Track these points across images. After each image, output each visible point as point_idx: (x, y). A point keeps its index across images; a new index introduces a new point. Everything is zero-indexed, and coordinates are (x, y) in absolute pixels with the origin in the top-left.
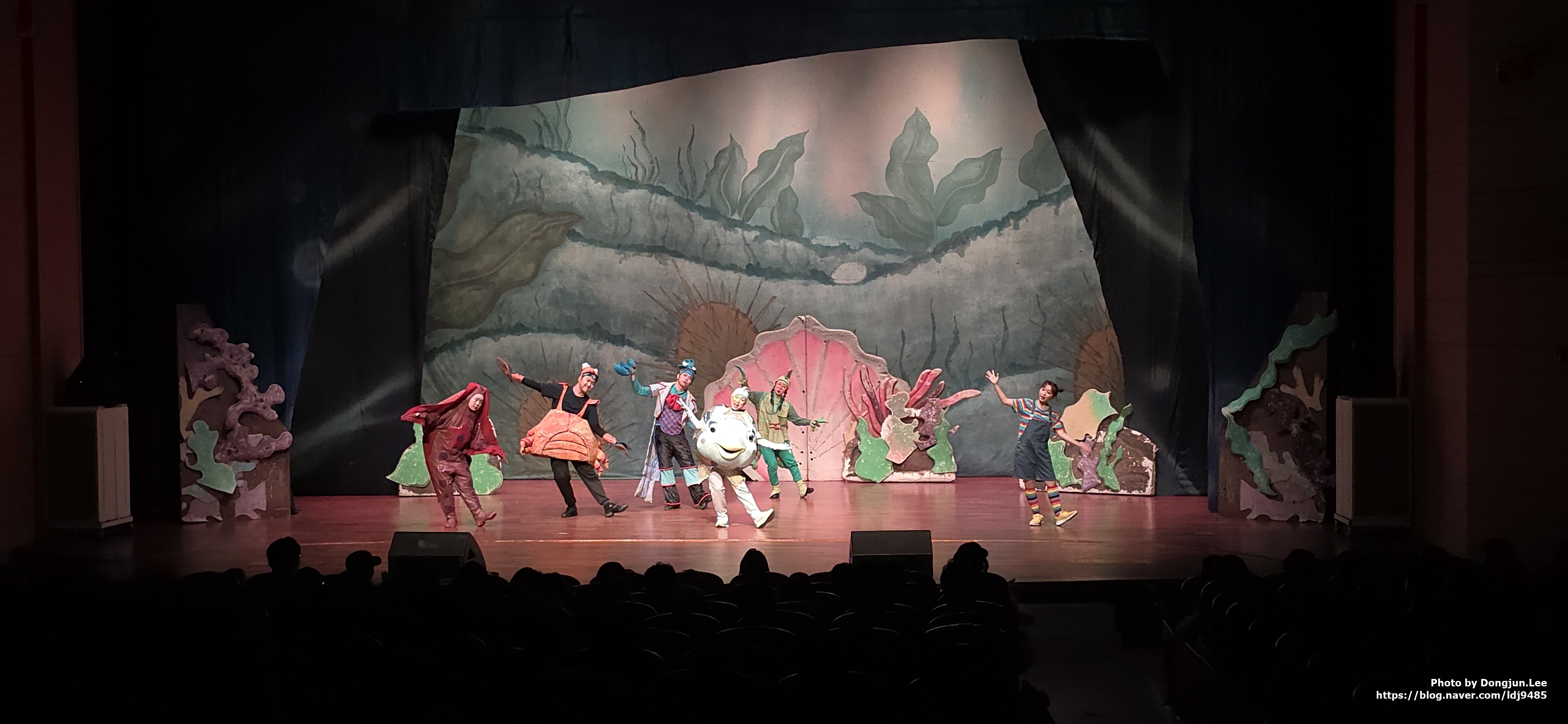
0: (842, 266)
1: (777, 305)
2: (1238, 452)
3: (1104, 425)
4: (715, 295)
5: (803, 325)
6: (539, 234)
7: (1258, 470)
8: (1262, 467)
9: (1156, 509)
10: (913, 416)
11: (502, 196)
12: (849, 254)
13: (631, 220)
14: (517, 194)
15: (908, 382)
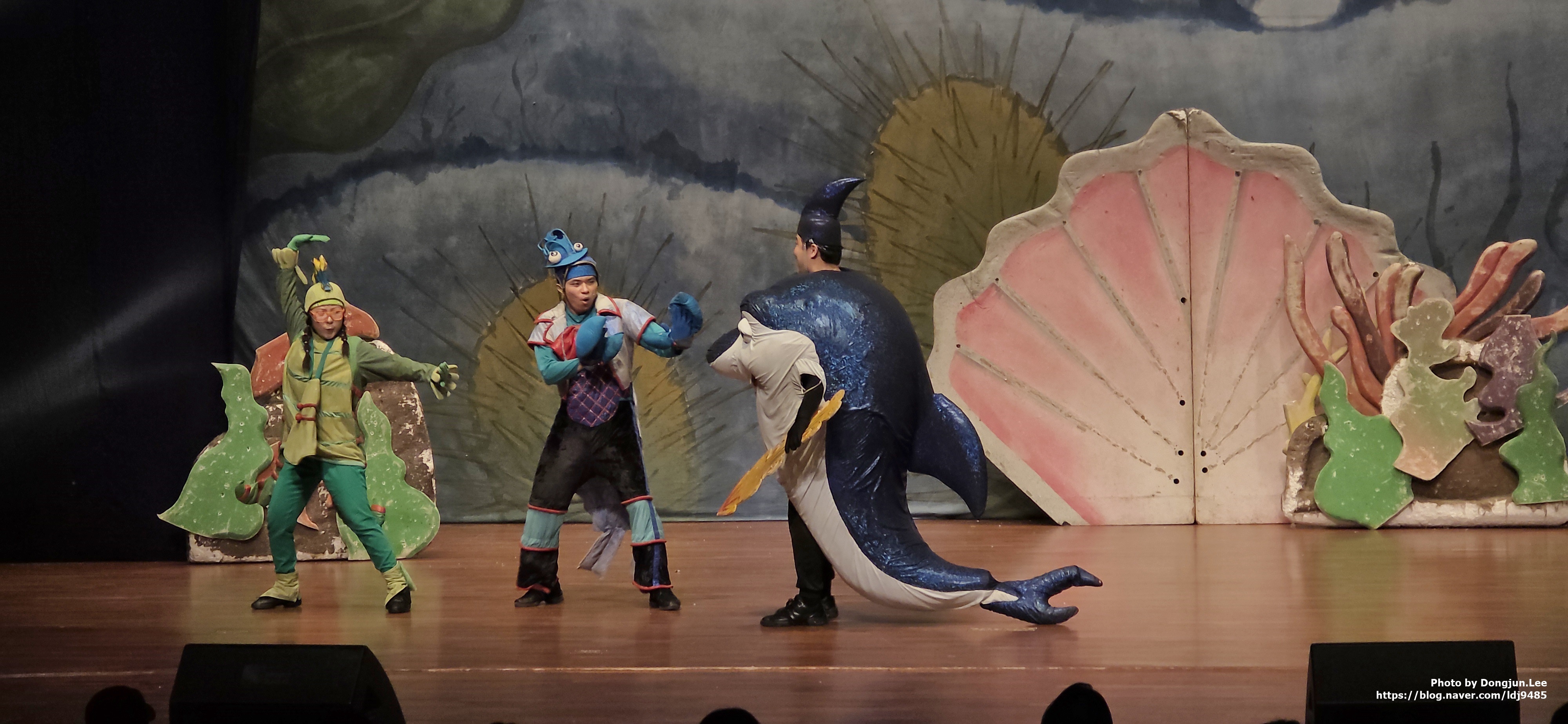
4: (959, 59)
5: (1181, 133)
10: (1463, 358)
15: (1450, 275)
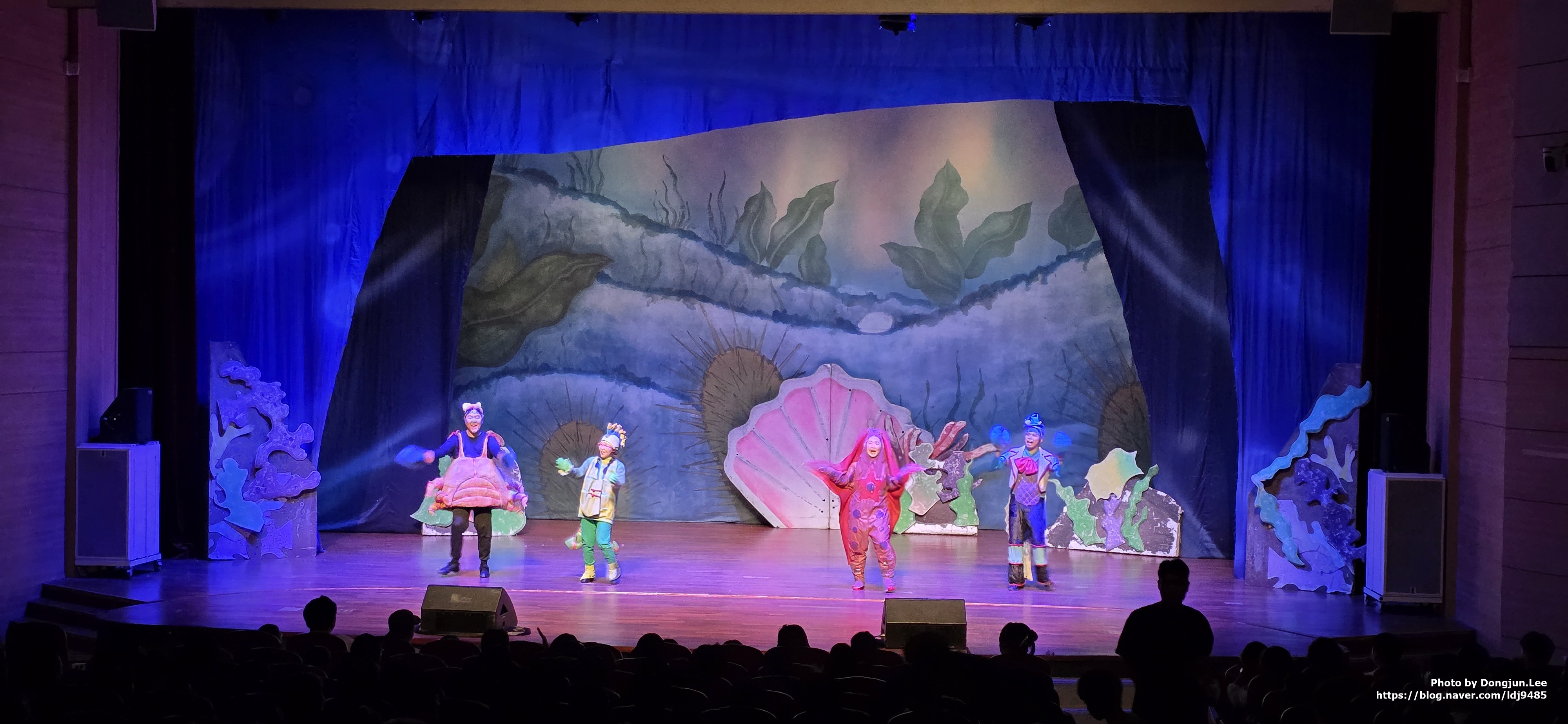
0: (870, 316)
1: (802, 353)
2: (1265, 519)
3: (1129, 485)
4: (741, 340)
5: (829, 374)
6: (567, 275)
7: (1287, 539)
8: (1290, 535)
11: (532, 236)
12: (876, 302)
13: (661, 264)
14: (548, 235)
15: (932, 434)
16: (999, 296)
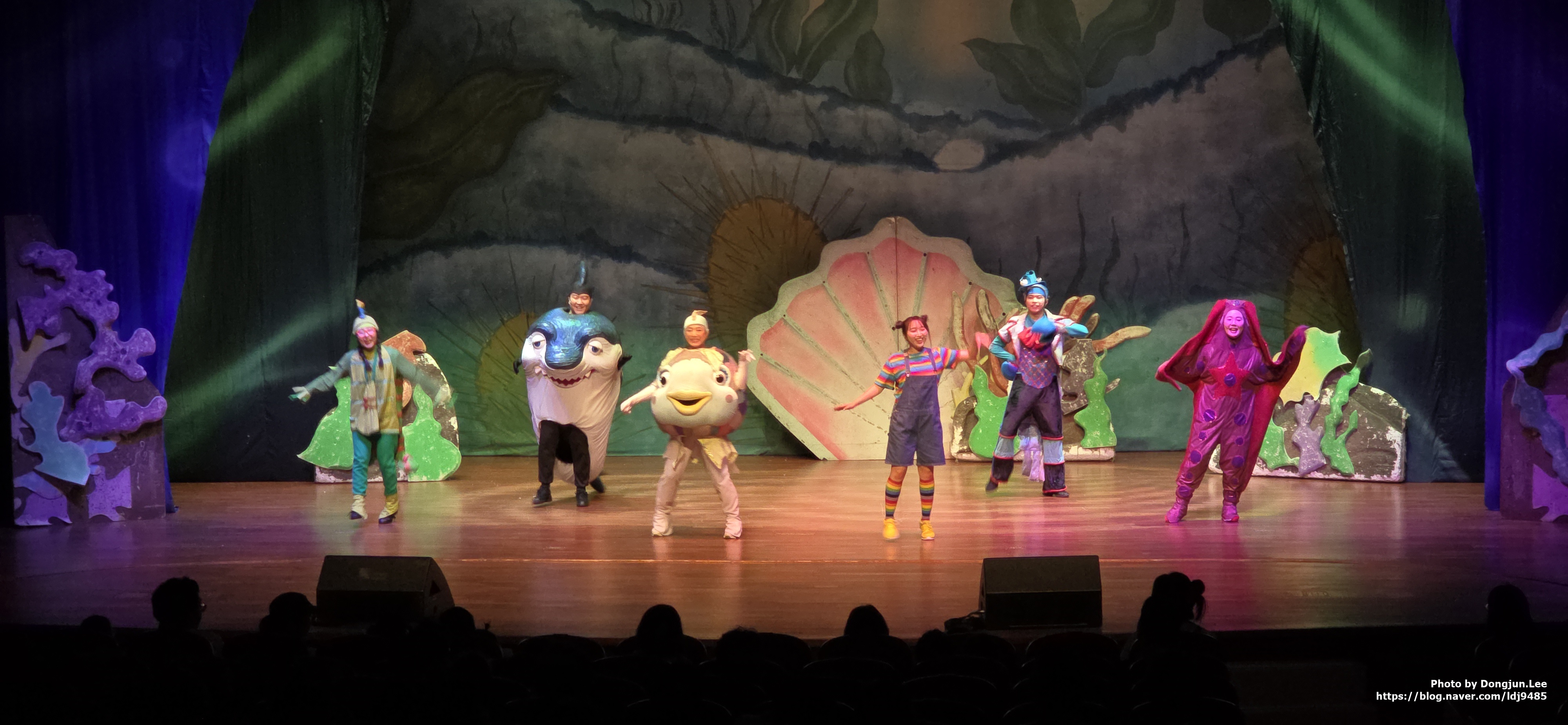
0: (951, 145)
1: (853, 201)
2: (1530, 425)
4: (763, 187)
5: (892, 230)
6: (508, 102)
7: (1559, 451)
8: (1563, 446)
9: (1407, 505)
11: (457, 47)
12: (959, 127)
13: (642, 80)
14: (478, 45)
16: (1136, 112)
